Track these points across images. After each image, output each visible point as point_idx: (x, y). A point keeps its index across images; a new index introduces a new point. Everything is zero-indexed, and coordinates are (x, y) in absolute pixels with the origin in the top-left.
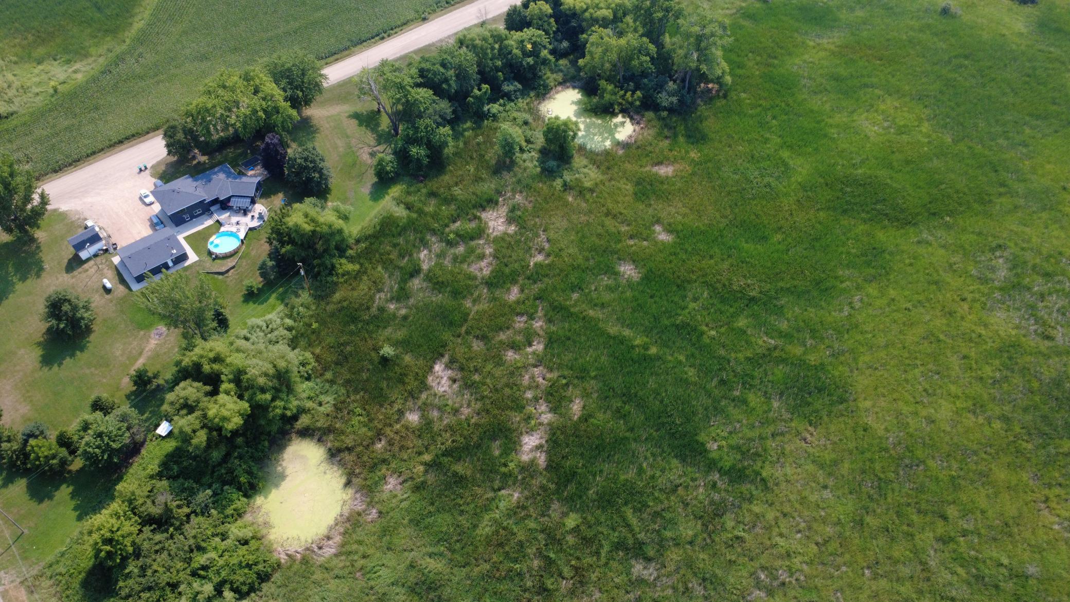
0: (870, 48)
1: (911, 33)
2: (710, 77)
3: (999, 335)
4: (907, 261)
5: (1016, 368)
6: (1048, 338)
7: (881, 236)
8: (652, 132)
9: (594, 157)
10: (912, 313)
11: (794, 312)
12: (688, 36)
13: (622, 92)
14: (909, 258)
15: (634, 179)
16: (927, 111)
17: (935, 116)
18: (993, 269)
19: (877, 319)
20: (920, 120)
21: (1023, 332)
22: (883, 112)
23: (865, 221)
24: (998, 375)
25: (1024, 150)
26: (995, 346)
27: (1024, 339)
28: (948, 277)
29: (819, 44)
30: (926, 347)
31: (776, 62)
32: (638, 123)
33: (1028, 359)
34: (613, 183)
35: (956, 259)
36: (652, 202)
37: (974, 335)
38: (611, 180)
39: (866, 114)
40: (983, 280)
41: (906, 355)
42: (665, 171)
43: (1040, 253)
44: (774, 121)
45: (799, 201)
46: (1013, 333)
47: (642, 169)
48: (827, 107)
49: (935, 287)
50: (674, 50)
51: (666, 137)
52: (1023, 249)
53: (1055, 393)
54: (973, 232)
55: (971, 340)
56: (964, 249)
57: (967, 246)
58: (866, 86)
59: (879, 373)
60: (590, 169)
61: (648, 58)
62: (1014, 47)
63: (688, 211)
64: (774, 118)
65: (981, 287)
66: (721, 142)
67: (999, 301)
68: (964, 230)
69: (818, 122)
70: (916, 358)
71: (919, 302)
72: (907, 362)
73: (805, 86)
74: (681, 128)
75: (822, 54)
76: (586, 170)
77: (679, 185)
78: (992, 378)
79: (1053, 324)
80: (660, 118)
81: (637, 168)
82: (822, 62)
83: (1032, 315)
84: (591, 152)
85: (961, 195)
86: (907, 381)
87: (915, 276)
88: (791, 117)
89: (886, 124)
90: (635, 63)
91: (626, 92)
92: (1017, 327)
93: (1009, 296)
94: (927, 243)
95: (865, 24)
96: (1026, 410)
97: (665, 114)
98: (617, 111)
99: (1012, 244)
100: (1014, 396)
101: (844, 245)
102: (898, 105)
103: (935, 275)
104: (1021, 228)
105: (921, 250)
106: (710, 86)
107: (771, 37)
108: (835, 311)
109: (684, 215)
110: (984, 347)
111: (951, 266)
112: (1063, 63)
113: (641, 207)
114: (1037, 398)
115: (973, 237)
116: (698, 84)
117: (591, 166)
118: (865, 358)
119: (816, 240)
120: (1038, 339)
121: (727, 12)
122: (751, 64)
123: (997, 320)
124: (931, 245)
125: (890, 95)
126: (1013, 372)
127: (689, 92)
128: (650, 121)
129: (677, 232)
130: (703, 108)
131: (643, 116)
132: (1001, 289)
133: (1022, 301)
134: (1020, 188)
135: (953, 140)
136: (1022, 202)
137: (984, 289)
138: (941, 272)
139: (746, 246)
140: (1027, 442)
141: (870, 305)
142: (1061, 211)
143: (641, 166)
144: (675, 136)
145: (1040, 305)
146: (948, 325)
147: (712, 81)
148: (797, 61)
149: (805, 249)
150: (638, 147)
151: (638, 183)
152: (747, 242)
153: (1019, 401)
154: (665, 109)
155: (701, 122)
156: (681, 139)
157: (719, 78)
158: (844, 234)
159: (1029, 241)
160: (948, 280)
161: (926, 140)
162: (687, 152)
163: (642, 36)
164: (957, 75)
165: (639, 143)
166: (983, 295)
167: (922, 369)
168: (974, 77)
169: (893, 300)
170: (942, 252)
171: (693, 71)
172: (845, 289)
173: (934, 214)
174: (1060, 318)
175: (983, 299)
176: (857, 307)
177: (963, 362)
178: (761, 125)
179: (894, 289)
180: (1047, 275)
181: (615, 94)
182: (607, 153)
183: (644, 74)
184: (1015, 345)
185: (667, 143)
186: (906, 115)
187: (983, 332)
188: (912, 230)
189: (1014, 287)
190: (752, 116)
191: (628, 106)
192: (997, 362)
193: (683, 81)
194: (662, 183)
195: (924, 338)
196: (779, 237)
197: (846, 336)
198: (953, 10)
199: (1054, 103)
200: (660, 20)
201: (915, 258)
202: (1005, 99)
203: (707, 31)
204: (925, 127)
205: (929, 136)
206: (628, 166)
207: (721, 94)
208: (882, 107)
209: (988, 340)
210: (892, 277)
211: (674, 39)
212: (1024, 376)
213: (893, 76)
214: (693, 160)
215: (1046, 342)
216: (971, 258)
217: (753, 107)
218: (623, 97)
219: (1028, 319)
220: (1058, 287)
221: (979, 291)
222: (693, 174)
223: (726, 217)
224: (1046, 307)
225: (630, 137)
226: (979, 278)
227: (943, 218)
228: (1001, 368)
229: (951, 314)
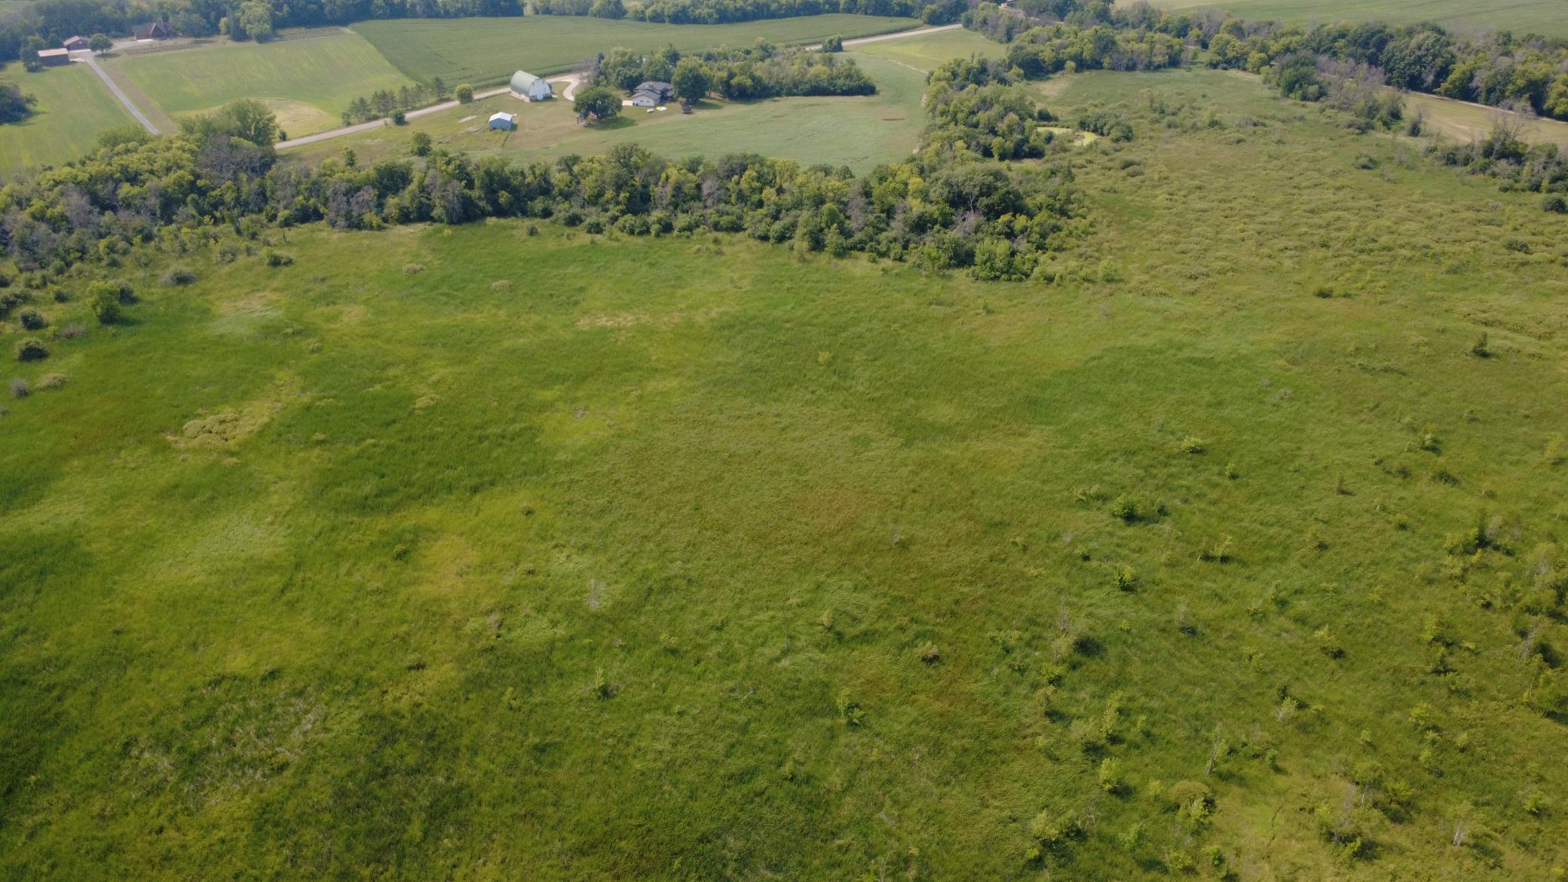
3: (239, 819)
4: (45, 869)
5: (293, 825)
6: (283, 767)
14: (42, 862)
18: (150, 770)
21: (255, 789)
24: (286, 852)
25: (28, 637)
26: (248, 830)
27: (265, 795)
28: (115, 830)
33: (291, 805)
35: (97, 805)
37: (217, 848)
40: (156, 790)
43: (176, 709)
46: (248, 800)
49: (113, 855)
52: (153, 723)
53: (351, 802)
54: (80, 761)
55: (220, 856)
56: (93, 786)
57: (93, 781)
65: (162, 798)
67: (197, 790)
68: (67, 769)
78: (285, 862)
79: (270, 753)
83: (242, 767)
85: (15, 742)
87: (75, 872)
92: (245, 792)
93: (198, 775)
94: (42, 825)
96: (349, 848)
99: (136, 730)
100: (325, 850)
103: (96, 844)
104: (125, 707)
105: (45, 840)
110: (240, 845)
111: (102, 817)
114: (344, 826)
115: (87, 766)
120: (276, 779)
123: (218, 808)
124: (50, 823)
126: (295, 832)
132: (184, 778)
133: (217, 765)
134: (70, 673)
136: (92, 684)
137: (167, 797)
138: (100, 835)
140: (387, 870)
142: (142, 654)
145: (237, 750)
146: (179, 871)
153: (336, 848)
159: (150, 711)
160: (118, 831)
166: (174, 803)
170: (73, 815)
173: (10, 791)
174: (267, 740)
175: (179, 807)
180: (208, 719)
184: (265, 808)
187: (222, 834)
189: (192, 762)
192: (270, 842)
201: (49, 855)
209: (235, 835)
212: (309, 824)
215: (285, 773)
216: (113, 786)
219: (244, 774)
220: (231, 718)
221: (164, 805)
224: (245, 745)
226: (148, 794)
227: (26, 784)
228: (281, 842)
229: (167, 858)
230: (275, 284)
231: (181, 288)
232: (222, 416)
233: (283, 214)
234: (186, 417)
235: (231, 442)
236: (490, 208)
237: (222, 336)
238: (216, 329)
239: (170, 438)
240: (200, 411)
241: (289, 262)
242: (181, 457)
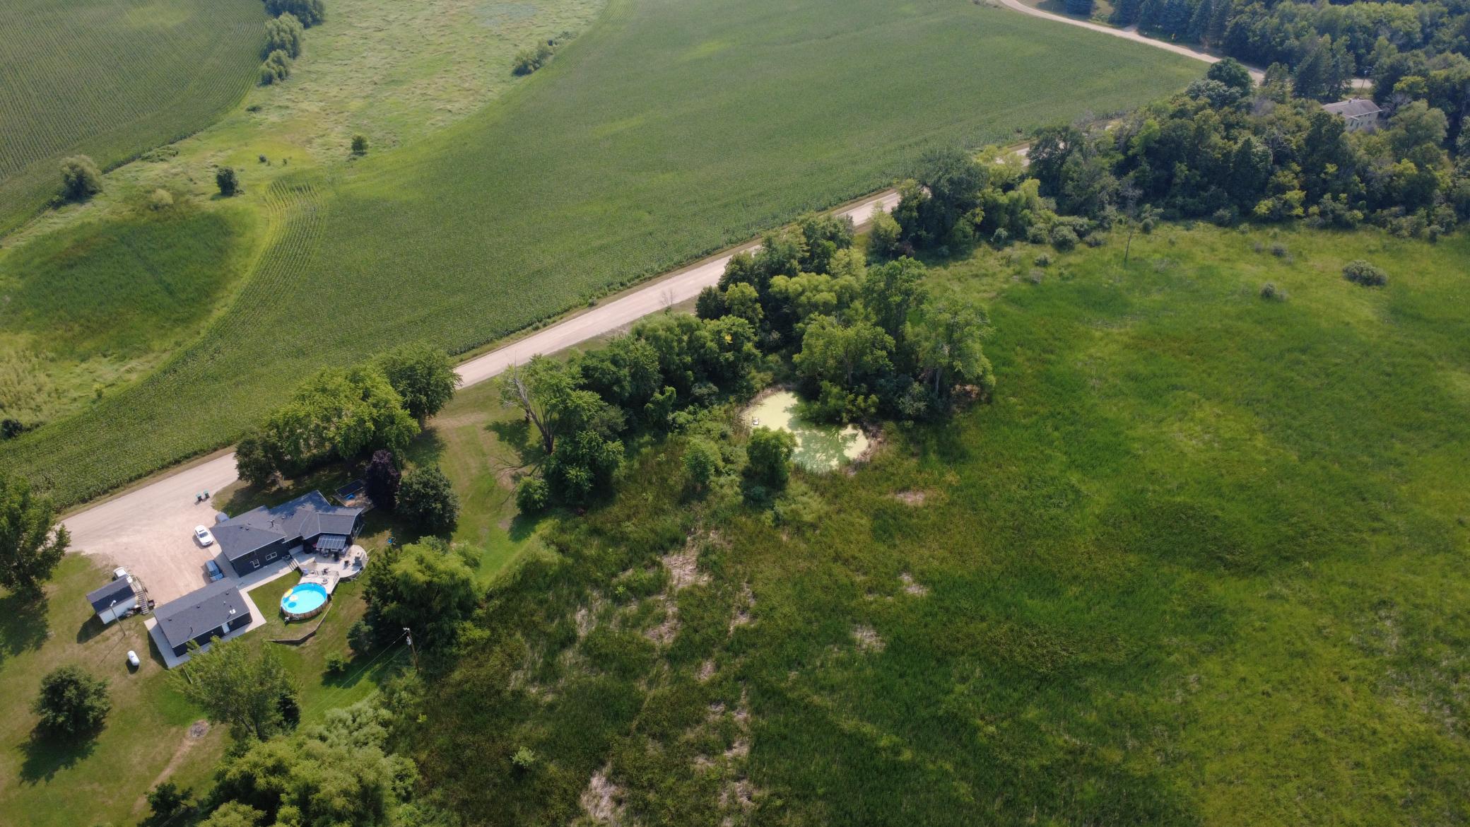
0: (1175, 339)
1: (1226, 321)
2: (967, 376)
3: (1402, 732)
4: (1257, 624)
5: (1435, 781)
7: (1216, 589)
8: (894, 448)
9: (817, 481)
10: (1273, 699)
11: (1105, 698)
12: (935, 325)
13: (851, 396)
14: (1260, 619)
15: (872, 511)
16: (1261, 420)
17: (1272, 426)
18: (1379, 635)
19: (1225, 709)
20: (1252, 432)
21: (1436, 727)
22: (1201, 421)
23: (1192, 568)
24: (1409, 791)
25: (1397, 471)
27: (1439, 738)
28: (1318, 647)
29: (1108, 334)
30: (1300, 750)
31: (1053, 357)
32: (874, 436)
33: (1450, 767)
34: (843, 515)
35: (1324, 620)
36: (898, 542)
37: (1365, 732)
38: (839, 512)
39: (1178, 424)
40: (1370, 652)
41: (1272, 762)
42: (913, 499)
43: (1442, 613)
44: (1056, 434)
45: (1097, 539)
46: (1422, 728)
47: (881, 497)
48: (1126, 415)
49: (1300, 660)
50: (918, 343)
51: (913, 455)
52: (1416, 606)
54: (1343, 583)
55: (1362, 738)
56: (1335, 607)
57: (1337, 602)
58: (1175, 387)
59: (1234, 790)
60: (810, 497)
61: (884, 353)
62: (1364, 338)
63: (947, 554)
64: (1056, 429)
65: (1367, 661)
66: (986, 460)
67: (1394, 681)
68: (1331, 580)
69: (1116, 434)
70: (1287, 767)
71: (1281, 682)
72: (1275, 772)
73: (1093, 388)
74: (932, 443)
75: (1113, 347)
76: (805, 499)
77: (933, 518)
78: (1401, 797)
80: (904, 430)
81: (874, 496)
82: (1114, 357)
83: (1445, 702)
84: (812, 474)
85: (1319, 532)
86: (1277, 801)
87: (1270, 645)
88: (1079, 428)
89: (1207, 437)
90: (868, 358)
91: (857, 396)
92: (1427, 720)
93: (1408, 673)
94: (1282, 597)
95: (1164, 309)
97: (910, 424)
98: (845, 420)
99: (1400, 599)
101: (1167, 600)
102: (1220, 412)
103: (1299, 644)
104: (1410, 578)
105: (1276, 608)
106: (968, 388)
107: (1044, 326)
108: (1163, 696)
109: (943, 560)
111: (1319, 630)
112: (1431, 359)
113: (882, 548)
115: (1345, 590)
116: (952, 385)
117: (812, 493)
118: (1213, 767)
119: (1129, 592)
120: (1460, 737)
121: (985, 295)
122: (1020, 360)
123: (1396, 709)
124: (1287, 601)
125: (1208, 399)
126: (1432, 788)
127: (940, 396)
128: (889, 433)
129: (933, 583)
130: (959, 416)
131: (880, 427)
132: (1395, 664)
133: (1428, 681)
134: (1398, 520)
135: (1300, 457)
136: (1406, 540)
137: (1371, 663)
138: (1307, 640)
139: (1029, 602)
141: (1213, 688)
142: (1460, 554)
143: (880, 493)
144: (925, 453)
145: (1454, 687)
146: (1326, 716)
147: (970, 382)
148: (1081, 356)
149: (1113, 607)
150: (876, 468)
151: (876, 517)
152: (1031, 597)
154: (909, 417)
155: (959, 434)
156: (933, 457)
157: (979, 378)
158: (1165, 585)
159: (1423, 596)
160: (1321, 651)
161: (1263, 458)
162: (942, 474)
163: (875, 325)
164: (1293, 374)
165: (877, 463)
166: (1371, 672)
167: (1297, 782)
168: (1316, 376)
169: (1244, 680)
170: (1304, 610)
171: (944, 369)
172: (1174, 665)
173: (1287, 559)
175: (1371, 678)
176: (1194, 691)
177: (1355, 772)
178: (1040, 438)
179: (1243, 664)
180: (1457, 644)
181: (843, 398)
182: (833, 476)
183: (880, 373)
184: (1429, 747)
185: (913, 462)
186: (1232, 424)
187: (1379, 727)
188: (1258, 579)
189: (1412, 660)
190: (1026, 428)
191: (860, 413)
192: (1405, 773)
193: (932, 381)
194: (910, 516)
195: (1294, 736)
196: (1074, 590)
197: (1183, 734)
198: (1277, 292)
199: (1427, 410)
200: (899, 305)
201: (1267, 620)
202: (1361, 405)
203: (960, 318)
204: (1260, 441)
205: (1267, 453)
206: (863, 494)
207: (983, 398)
208: (1199, 415)
209: (1387, 739)
210: (1238, 646)
211: (917, 329)
212: (1448, 794)
213: (1209, 375)
214: (950, 485)
216: (1347, 620)
217: (1028, 415)
218: (853, 402)
219: (1440, 708)
221: (1363, 665)
222: (952, 503)
223: (1000, 563)
224: (1464, 690)
225: (864, 454)
226: (1361, 648)
227: (1299, 563)
228: (1412, 781)
229: (1328, 701)
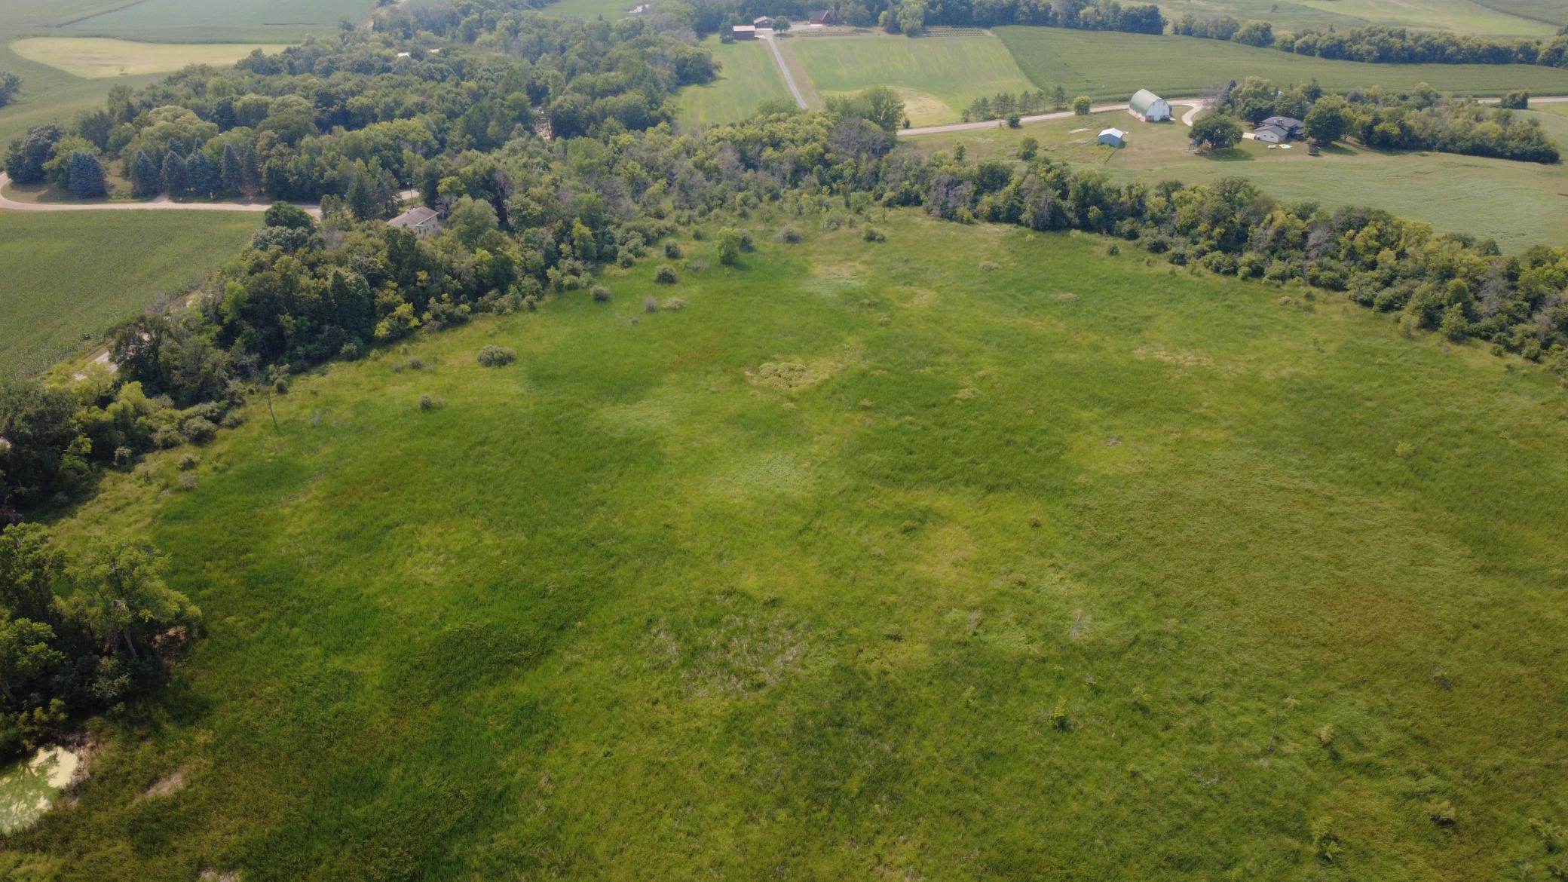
0: (365, 483)
1: (403, 445)
2: (164, 620)
3: (715, 716)
4: (570, 699)
5: (755, 739)
6: (760, 686)
7: (521, 689)
8: (113, 744)
9: (29, 838)
10: (616, 755)
11: (478, 854)
12: (93, 584)
13: (25, 714)
14: (568, 694)
15: (123, 830)
16: (478, 520)
17: (491, 520)
18: (661, 649)
19: (583, 790)
20: (476, 534)
21: (734, 697)
22: (429, 546)
23: (490, 684)
24: (744, 760)
25: (605, 509)
26: (721, 727)
27: (740, 704)
28: (623, 689)
29: (297, 507)
30: (657, 783)
31: (251, 555)
32: (81, 744)
33: (760, 720)
34: (87, 857)
35: (618, 661)
36: (175, 844)
37: (693, 734)
38: (80, 855)
39: (409, 560)
40: (661, 667)
41: (642, 808)
42: (167, 788)
43: (693, 605)
44: (296, 630)
45: (393, 709)
46: (726, 704)
47: (128, 807)
48: (356, 576)
49: (618, 708)
50: (82, 613)
51: (142, 739)
52: (673, 610)
53: (807, 738)
54: (615, 623)
55: (693, 741)
56: (618, 647)
57: (619, 642)
58: (389, 527)
59: (627, 854)
60: (30, 862)
61: (43, 645)
62: (524, 411)
63: (242, 821)
64: (293, 625)
65: (664, 676)
66: (233, 697)
67: (690, 680)
68: (604, 626)
69: (357, 599)
70: (655, 804)
71: (614, 737)
72: (648, 816)
73: (310, 566)
74: (161, 712)
75: (309, 517)
76: (23, 869)
77: (204, 793)
78: (741, 768)
79: (754, 669)
80: (115, 718)
81: (118, 811)
82: (315, 526)
83: (729, 673)
84: (16, 834)
85: (575, 590)
86: (662, 838)
87: (589, 711)
88: (316, 611)
89: (441, 558)
90: (24, 661)
91: (31, 712)
92: (726, 695)
93: (696, 667)
94: (576, 664)
95: (341, 459)
96: (795, 778)
97: (120, 707)
98: (30, 747)
99: (660, 612)
100: (775, 772)
101: (485, 727)
102: (440, 530)
103: (609, 695)
104: (658, 589)
105: (576, 676)
106: (171, 632)
107: (224, 528)
108: (528, 815)
109: (241, 830)
110: (711, 739)
111: (618, 674)
112: (580, 406)
113: (159, 862)
114: (795, 757)
115: (618, 628)
116: (151, 639)
117: (30, 856)
118: (601, 847)
119: (448, 742)
120: (753, 694)
121: (139, 525)
122: (216, 575)
123: (702, 701)
124: (582, 664)
125: (424, 523)
126: (755, 746)
127: (142, 658)
128: (100, 730)
129: (243, 861)
130: (176, 667)
131: (83, 730)
132: (683, 665)
133: (711, 664)
134: (626, 549)
135: (526, 536)
136: (638, 562)
137: (667, 676)
138: (613, 688)
139: (358, 813)
140: (820, 810)
141: (564, 778)
142: (680, 550)
143: (124, 804)
144: (157, 728)
145: (729, 656)
147: (170, 625)
148: (280, 541)
149: (441, 764)
150: (102, 779)
151: (132, 832)
152: (356, 807)
153: (783, 773)
154: (115, 700)
155: (187, 687)
156: (169, 728)
157: (178, 616)
158: (476, 714)
159: (674, 600)
160: (625, 691)
161: (498, 552)
162: (189, 740)
163: (13, 619)
164: (484, 466)
165: (99, 773)
167: (668, 812)
168: (504, 460)
169: (585, 754)
170: (598, 664)
171: (131, 626)
172: (522, 780)
173: (562, 628)
174: (755, 657)
175: (674, 688)
176: (551, 792)
177: (702, 771)
178: (280, 643)
179: (577, 741)
180: (714, 622)
181: (13, 724)
182: (49, 821)
183: (49, 669)
184: (738, 716)
185: (147, 746)
186: (457, 536)
187: (699, 724)
188: (550, 660)
189: (694, 654)
190: (260, 641)
191: (46, 729)
192: (734, 746)
193: (123, 646)
194: (175, 806)
195: (647, 775)
196: (396, 771)
197: (562, 837)
198: (434, 401)
199: (599, 448)
200: (33, 583)
201: (575, 690)
202: (550, 467)
203: (123, 561)
204: (488, 539)
205: (499, 546)
206: (101, 817)
207: (195, 635)
208: (424, 542)
209: (709, 729)
210: (564, 729)
211: (73, 599)
212: (768, 742)
213: (414, 501)
214: (206, 746)
215: (761, 691)
216: (632, 652)
217: (254, 627)
218: (30, 720)
219: (729, 680)
220: (731, 628)
221: (664, 682)
222: (219, 763)
223: (306, 792)
224: (736, 655)
225: (78, 771)
226: (655, 668)
227: (573, 627)
228: (742, 750)
229: (654, 727)
230: (865, 257)
231: (789, 245)
232: (792, 365)
233: (889, 195)
234: (765, 358)
235: (794, 389)
236: (1077, 221)
237: (810, 295)
238: (808, 287)
239: (748, 373)
240: (776, 356)
241: (882, 240)
242: (751, 392)
